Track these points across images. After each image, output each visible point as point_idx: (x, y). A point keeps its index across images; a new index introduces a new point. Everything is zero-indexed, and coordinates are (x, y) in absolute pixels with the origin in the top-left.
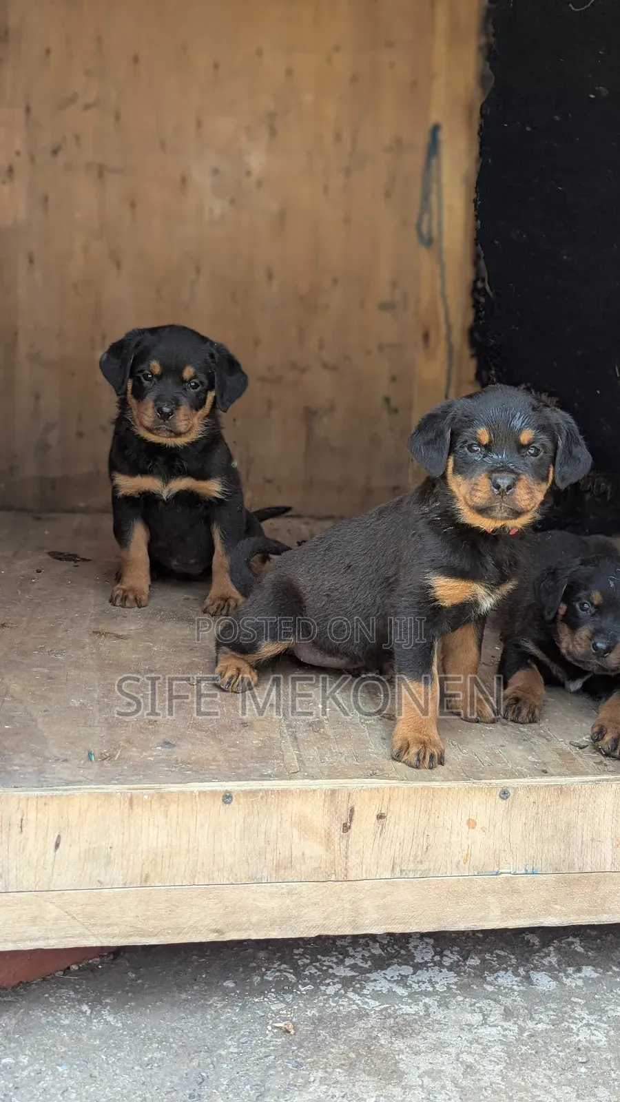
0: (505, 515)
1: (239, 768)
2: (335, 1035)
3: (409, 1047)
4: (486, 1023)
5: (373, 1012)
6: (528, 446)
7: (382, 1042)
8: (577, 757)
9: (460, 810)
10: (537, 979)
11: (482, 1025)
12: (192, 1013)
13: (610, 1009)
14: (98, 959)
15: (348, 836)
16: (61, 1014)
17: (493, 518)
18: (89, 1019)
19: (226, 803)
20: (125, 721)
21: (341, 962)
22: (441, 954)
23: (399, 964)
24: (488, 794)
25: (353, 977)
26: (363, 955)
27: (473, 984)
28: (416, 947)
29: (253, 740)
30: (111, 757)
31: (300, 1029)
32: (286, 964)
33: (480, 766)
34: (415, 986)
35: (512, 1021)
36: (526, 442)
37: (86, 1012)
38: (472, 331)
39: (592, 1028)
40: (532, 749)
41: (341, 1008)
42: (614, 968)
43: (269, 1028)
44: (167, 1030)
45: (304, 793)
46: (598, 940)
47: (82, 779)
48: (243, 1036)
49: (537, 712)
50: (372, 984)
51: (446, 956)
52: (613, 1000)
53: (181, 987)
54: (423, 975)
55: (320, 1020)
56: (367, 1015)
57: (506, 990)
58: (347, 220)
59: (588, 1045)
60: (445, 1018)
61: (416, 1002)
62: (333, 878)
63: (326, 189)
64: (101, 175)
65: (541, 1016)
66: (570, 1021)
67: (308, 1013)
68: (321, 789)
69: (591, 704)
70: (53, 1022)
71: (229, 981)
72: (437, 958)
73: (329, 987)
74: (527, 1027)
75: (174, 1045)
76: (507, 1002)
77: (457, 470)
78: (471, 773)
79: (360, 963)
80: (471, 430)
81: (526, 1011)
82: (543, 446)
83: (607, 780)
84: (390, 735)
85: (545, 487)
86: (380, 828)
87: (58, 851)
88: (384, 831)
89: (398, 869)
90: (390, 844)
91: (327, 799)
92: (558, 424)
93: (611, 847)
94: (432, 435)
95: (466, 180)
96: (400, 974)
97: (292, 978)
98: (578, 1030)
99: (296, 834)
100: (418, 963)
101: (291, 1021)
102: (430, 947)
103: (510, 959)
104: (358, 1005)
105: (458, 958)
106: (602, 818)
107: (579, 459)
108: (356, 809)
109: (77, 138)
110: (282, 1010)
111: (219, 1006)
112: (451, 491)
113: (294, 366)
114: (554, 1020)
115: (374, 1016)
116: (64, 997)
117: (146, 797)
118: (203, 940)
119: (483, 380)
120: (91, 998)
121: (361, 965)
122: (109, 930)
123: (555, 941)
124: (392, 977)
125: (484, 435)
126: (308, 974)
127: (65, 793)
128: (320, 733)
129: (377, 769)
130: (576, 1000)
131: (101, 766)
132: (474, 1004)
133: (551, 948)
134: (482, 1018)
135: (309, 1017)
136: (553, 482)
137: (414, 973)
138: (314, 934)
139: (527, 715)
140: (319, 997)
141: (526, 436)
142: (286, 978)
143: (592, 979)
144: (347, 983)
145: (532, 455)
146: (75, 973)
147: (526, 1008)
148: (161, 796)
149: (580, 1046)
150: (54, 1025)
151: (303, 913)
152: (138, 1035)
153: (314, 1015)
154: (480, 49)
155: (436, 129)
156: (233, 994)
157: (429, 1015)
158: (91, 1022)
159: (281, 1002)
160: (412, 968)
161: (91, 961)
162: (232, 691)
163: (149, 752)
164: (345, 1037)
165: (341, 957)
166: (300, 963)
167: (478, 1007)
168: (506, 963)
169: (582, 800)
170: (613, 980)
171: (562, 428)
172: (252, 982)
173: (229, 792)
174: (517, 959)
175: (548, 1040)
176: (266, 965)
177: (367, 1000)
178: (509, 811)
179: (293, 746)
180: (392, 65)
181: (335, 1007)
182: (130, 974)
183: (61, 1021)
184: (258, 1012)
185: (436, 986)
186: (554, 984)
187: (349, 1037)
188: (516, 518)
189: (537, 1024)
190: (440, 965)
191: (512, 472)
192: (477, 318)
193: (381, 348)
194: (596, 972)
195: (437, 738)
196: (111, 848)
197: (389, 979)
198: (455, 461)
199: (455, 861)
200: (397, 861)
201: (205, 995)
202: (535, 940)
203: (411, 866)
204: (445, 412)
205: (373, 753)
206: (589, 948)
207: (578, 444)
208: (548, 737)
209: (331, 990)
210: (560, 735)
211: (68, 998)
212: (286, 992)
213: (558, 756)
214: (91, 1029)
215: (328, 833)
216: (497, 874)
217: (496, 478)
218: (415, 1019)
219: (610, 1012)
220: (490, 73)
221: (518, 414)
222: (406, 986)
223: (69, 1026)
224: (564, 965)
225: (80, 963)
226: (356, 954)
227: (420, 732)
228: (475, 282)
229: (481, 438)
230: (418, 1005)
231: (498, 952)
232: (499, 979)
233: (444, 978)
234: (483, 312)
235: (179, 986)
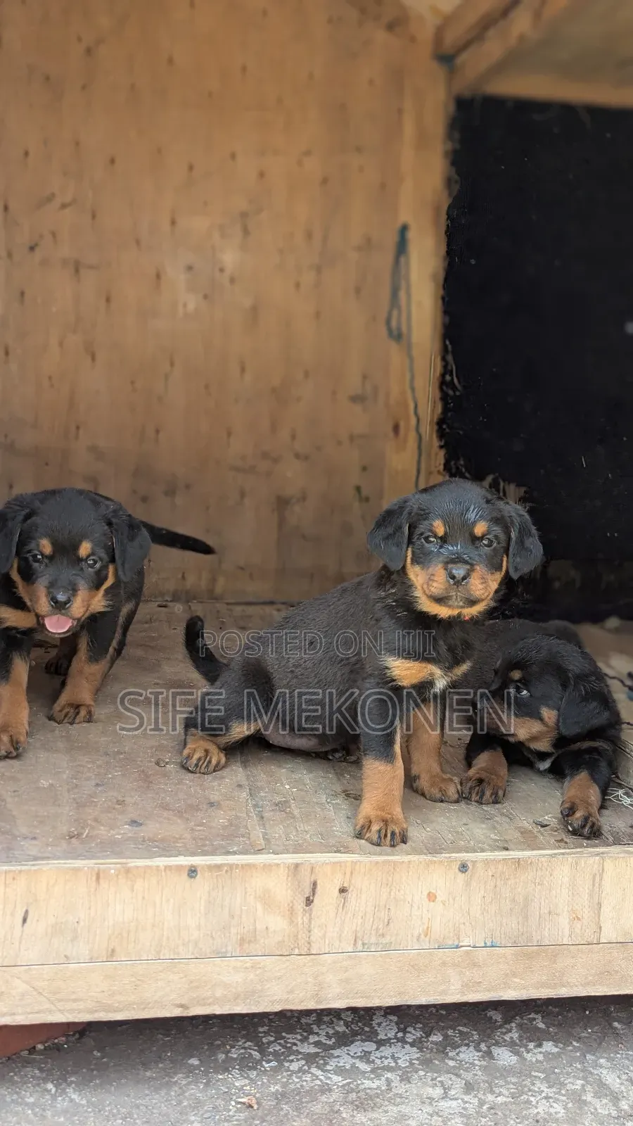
0: (461, 604)
1: (205, 845)
2: (297, 1109)
3: (371, 1120)
4: (446, 1097)
5: (335, 1087)
6: (482, 538)
7: (344, 1115)
8: (539, 835)
9: (420, 884)
10: (498, 1054)
11: (443, 1098)
12: (157, 1090)
13: (569, 1083)
14: (64, 1039)
15: (311, 910)
16: (26, 1091)
17: (449, 606)
18: (54, 1097)
19: (192, 877)
20: (94, 801)
21: (304, 1040)
22: (404, 1031)
23: (363, 1041)
24: (448, 867)
25: (317, 1054)
26: (327, 1033)
27: (435, 1059)
28: (379, 1024)
29: (220, 819)
30: (79, 836)
31: (264, 1104)
32: (251, 1042)
33: (443, 843)
34: (378, 1061)
35: (473, 1095)
36: (480, 535)
37: (50, 1091)
38: (440, 423)
39: (551, 1100)
40: (494, 828)
41: (304, 1083)
42: (575, 1043)
43: (233, 1103)
44: (131, 1107)
45: (267, 867)
46: (560, 1017)
47: (50, 855)
48: (207, 1111)
49: (501, 793)
50: (336, 1060)
51: (409, 1032)
52: (573, 1074)
53: (146, 1066)
54: (387, 1051)
55: (283, 1095)
56: (330, 1090)
57: (468, 1065)
58: (318, 315)
59: (546, 1116)
60: (406, 1092)
61: (378, 1077)
62: (297, 951)
63: (298, 285)
64: (77, 271)
65: (501, 1090)
66: (530, 1094)
67: (272, 1089)
68: (284, 863)
69: (556, 784)
70: (17, 1099)
71: (193, 1059)
72: (400, 1035)
73: (293, 1064)
74: (487, 1100)
75: (137, 1121)
76: (468, 1076)
77: (416, 560)
78: (434, 848)
79: (323, 1039)
80: (426, 522)
81: (487, 1085)
82: (496, 537)
83: (563, 854)
84: (355, 815)
85: (499, 576)
86: (343, 900)
87: (26, 924)
88: (346, 904)
89: (360, 942)
90: (352, 918)
91: (290, 873)
92: (511, 516)
93: (568, 920)
94: (390, 530)
95: (434, 277)
96: (363, 1050)
97: (256, 1055)
98: (537, 1103)
99: (259, 907)
100: (381, 1040)
101: (254, 1096)
102: (393, 1024)
103: (473, 1035)
104: (321, 1080)
105: (421, 1035)
106: (558, 891)
107: (531, 551)
108: (318, 882)
109: (54, 234)
110: (245, 1085)
111: (184, 1082)
112: (410, 579)
113: (265, 455)
114: (514, 1093)
115: (336, 1091)
116: (29, 1076)
117: (113, 871)
118: (168, 1015)
119: (451, 470)
120: (55, 1077)
121: (324, 1041)
122: (74, 1005)
123: (517, 1018)
124: (355, 1053)
125: (439, 528)
126: (272, 1051)
127: (33, 868)
128: (286, 813)
129: (342, 846)
130: (536, 1074)
131: (70, 843)
132: (436, 1078)
133: (513, 1025)
134: (443, 1091)
135: (273, 1093)
136: (507, 572)
137: (377, 1049)
138: (277, 1008)
139: (491, 796)
140: (282, 1073)
141: (480, 529)
142: (251, 1055)
143: (553, 1054)
144: (310, 1059)
145: (486, 545)
146: (40, 1053)
147: (487, 1082)
148: (128, 871)
149: (539, 1117)
150: (17, 1103)
151: (266, 987)
152: (102, 1112)
153: (277, 1090)
154: (446, 154)
155: (404, 229)
156: (197, 1072)
157: (391, 1090)
158: (56, 1100)
159: (246, 1078)
160: (375, 1044)
161: (56, 1041)
162: (200, 773)
163: (116, 830)
164: (307, 1111)
165: (305, 1034)
166: (264, 1040)
167: (439, 1082)
168: (468, 1038)
169: (539, 873)
170: (573, 1054)
171: (515, 521)
172: (216, 1060)
173: (194, 867)
174: (479, 1035)
175: (508, 1113)
176: (231, 1042)
177: (330, 1075)
178: (468, 884)
179: (259, 825)
180: (361, 169)
181: (298, 1083)
182: (95, 1053)
183: (26, 1099)
184: (222, 1088)
185: (399, 1061)
186: (515, 1058)
187: (312, 1111)
188: (471, 607)
189: (496, 1097)
190: (403, 1041)
191: (466, 562)
192: (445, 409)
193: (352, 438)
194: (557, 1047)
195: (401, 816)
196: (77, 922)
197: (352, 1055)
198: (413, 553)
199: (416, 934)
200: (359, 935)
201: (169, 1073)
202: (497, 1016)
203: (373, 940)
204: (402, 508)
205: (337, 831)
206: (551, 1024)
207: (530, 535)
208: (511, 816)
209: (295, 1066)
210: (522, 814)
211: (32, 1077)
212: (250, 1069)
213: (519, 834)
214: (55, 1107)
215: (292, 907)
216: (457, 947)
217: (452, 569)
218: (377, 1093)
219: (568, 1085)
220: (456, 177)
221: (472, 507)
222: (369, 1062)
223: (34, 1104)
224: (525, 1041)
225: (46, 1042)
226: (320, 1032)
227: (383, 810)
228: (443, 375)
229: (437, 530)
230: (380, 1080)
231: (461, 1028)
232: (461, 1054)
233: (406, 1054)
234: (452, 404)
235: (143, 1064)
